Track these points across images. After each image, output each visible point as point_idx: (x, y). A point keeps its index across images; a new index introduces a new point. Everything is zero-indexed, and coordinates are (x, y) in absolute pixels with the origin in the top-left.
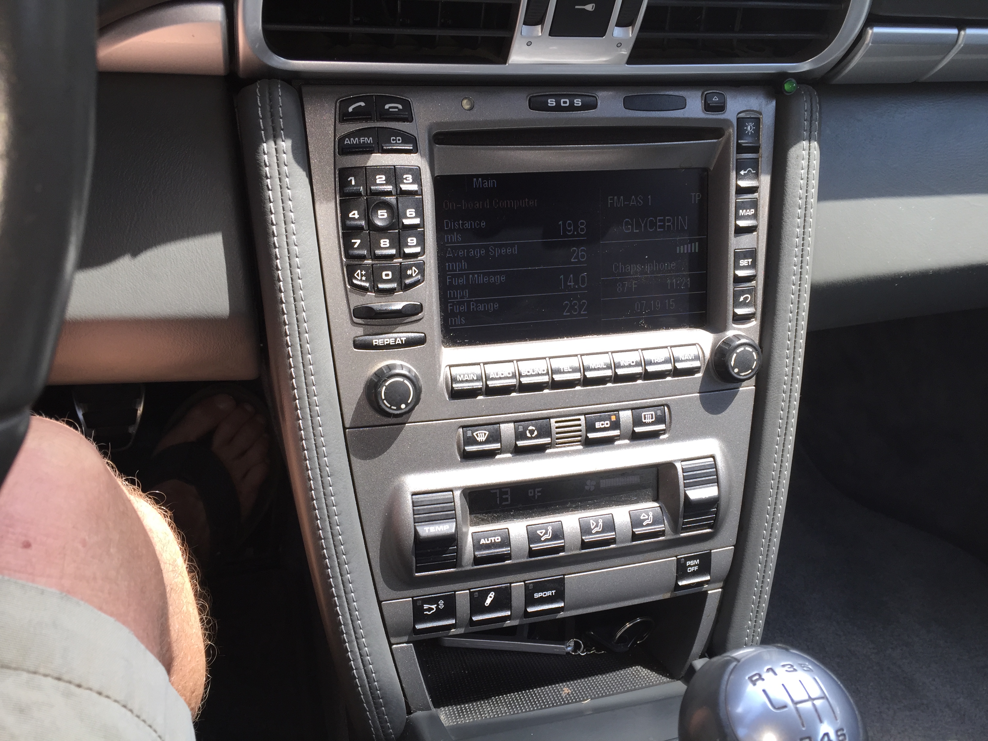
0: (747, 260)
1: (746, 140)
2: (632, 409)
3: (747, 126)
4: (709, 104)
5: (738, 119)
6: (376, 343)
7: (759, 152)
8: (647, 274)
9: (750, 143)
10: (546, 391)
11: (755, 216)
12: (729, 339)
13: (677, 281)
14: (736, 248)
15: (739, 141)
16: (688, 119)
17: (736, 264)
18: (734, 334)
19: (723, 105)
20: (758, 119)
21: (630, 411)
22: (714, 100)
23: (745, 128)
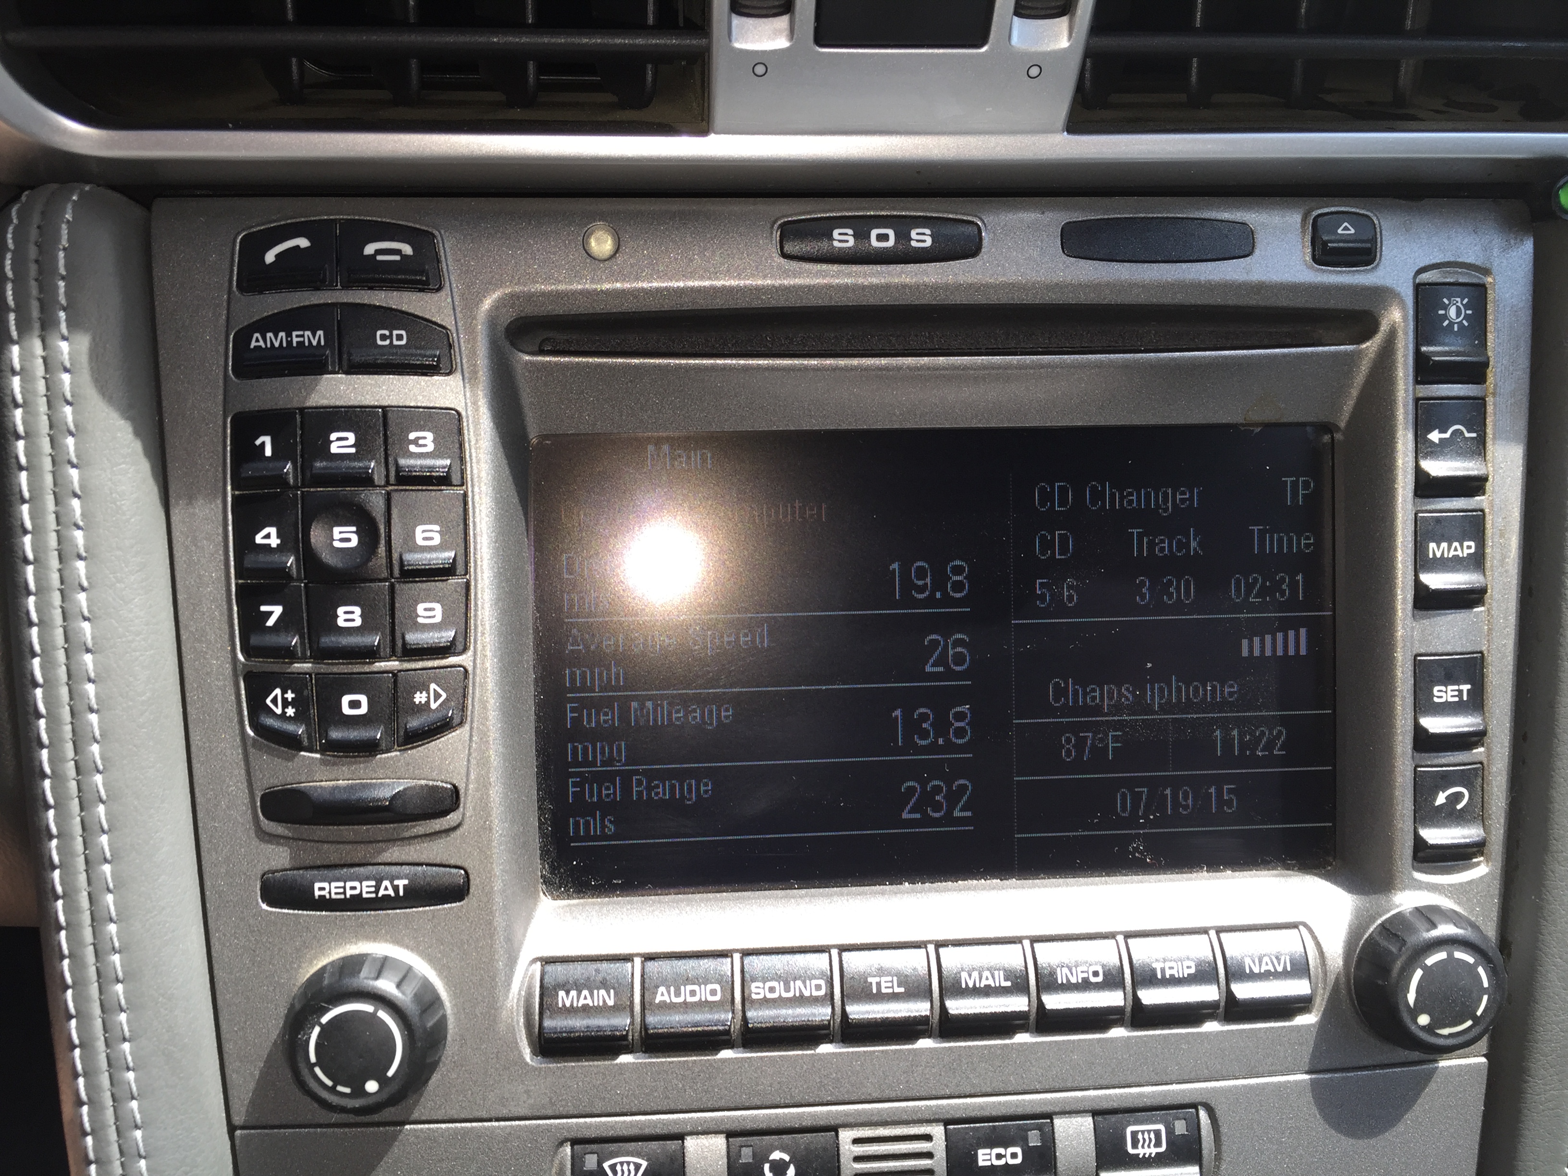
0: (1456, 687)
1: (1444, 344)
2: (1095, 1113)
3: (1446, 308)
4: (1325, 243)
5: (1419, 289)
6: (322, 893)
7: (1485, 382)
8: (1154, 713)
9: (1458, 354)
10: (825, 1049)
11: (1477, 561)
12: (1399, 916)
13: (1241, 735)
14: (1422, 651)
15: (1424, 349)
16: (1260, 287)
17: (1420, 696)
18: (1417, 905)
19: (1369, 245)
20: (1481, 289)
21: (1090, 1120)
22: (1340, 231)
23: (1441, 312)
